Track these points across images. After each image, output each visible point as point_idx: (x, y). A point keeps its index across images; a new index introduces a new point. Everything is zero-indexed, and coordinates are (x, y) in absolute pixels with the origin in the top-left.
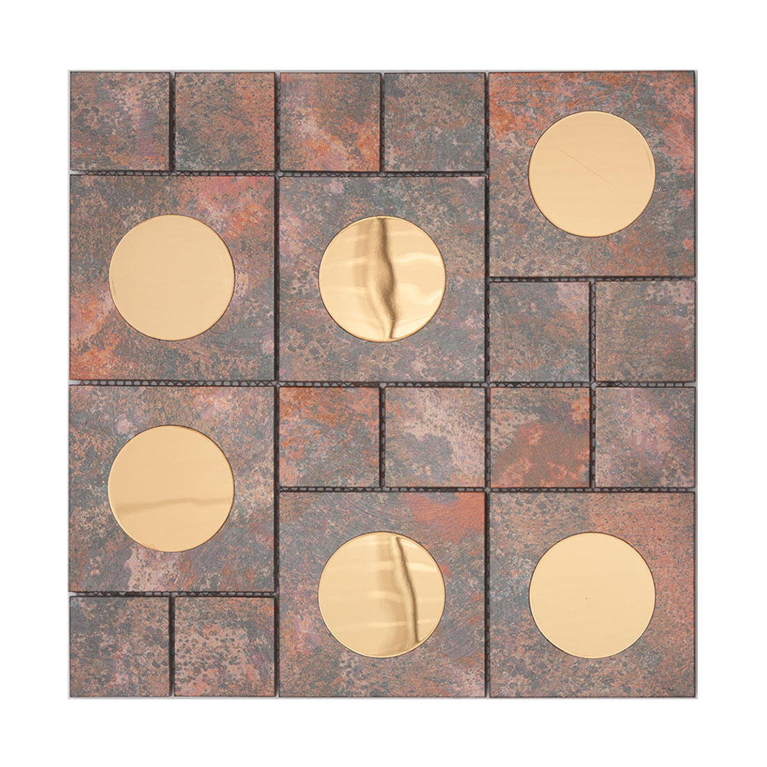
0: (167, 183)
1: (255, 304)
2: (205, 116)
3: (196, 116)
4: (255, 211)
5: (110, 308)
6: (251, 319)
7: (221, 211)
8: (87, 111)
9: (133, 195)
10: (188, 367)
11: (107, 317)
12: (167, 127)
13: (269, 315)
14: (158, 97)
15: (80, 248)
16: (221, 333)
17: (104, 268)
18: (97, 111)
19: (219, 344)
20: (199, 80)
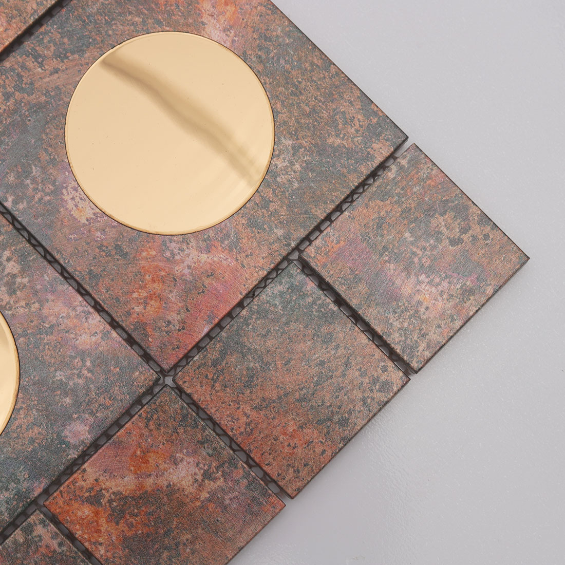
0: (287, 237)
1: (39, 195)
2: (322, 364)
3: (333, 352)
4: (149, 308)
5: (209, 29)
6: (27, 173)
7: (189, 267)
8: (464, 230)
9: (312, 184)
10: (48, 49)
11: (200, 15)
12: (354, 303)
13: (10, 199)
14: (400, 329)
15: (312, 64)
16: (47, 123)
17: (260, 68)
18: (454, 242)
19: (38, 108)
20: (373, 399)
